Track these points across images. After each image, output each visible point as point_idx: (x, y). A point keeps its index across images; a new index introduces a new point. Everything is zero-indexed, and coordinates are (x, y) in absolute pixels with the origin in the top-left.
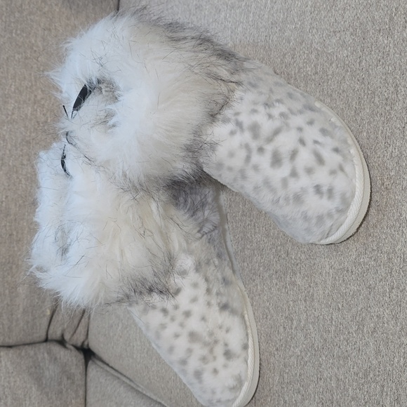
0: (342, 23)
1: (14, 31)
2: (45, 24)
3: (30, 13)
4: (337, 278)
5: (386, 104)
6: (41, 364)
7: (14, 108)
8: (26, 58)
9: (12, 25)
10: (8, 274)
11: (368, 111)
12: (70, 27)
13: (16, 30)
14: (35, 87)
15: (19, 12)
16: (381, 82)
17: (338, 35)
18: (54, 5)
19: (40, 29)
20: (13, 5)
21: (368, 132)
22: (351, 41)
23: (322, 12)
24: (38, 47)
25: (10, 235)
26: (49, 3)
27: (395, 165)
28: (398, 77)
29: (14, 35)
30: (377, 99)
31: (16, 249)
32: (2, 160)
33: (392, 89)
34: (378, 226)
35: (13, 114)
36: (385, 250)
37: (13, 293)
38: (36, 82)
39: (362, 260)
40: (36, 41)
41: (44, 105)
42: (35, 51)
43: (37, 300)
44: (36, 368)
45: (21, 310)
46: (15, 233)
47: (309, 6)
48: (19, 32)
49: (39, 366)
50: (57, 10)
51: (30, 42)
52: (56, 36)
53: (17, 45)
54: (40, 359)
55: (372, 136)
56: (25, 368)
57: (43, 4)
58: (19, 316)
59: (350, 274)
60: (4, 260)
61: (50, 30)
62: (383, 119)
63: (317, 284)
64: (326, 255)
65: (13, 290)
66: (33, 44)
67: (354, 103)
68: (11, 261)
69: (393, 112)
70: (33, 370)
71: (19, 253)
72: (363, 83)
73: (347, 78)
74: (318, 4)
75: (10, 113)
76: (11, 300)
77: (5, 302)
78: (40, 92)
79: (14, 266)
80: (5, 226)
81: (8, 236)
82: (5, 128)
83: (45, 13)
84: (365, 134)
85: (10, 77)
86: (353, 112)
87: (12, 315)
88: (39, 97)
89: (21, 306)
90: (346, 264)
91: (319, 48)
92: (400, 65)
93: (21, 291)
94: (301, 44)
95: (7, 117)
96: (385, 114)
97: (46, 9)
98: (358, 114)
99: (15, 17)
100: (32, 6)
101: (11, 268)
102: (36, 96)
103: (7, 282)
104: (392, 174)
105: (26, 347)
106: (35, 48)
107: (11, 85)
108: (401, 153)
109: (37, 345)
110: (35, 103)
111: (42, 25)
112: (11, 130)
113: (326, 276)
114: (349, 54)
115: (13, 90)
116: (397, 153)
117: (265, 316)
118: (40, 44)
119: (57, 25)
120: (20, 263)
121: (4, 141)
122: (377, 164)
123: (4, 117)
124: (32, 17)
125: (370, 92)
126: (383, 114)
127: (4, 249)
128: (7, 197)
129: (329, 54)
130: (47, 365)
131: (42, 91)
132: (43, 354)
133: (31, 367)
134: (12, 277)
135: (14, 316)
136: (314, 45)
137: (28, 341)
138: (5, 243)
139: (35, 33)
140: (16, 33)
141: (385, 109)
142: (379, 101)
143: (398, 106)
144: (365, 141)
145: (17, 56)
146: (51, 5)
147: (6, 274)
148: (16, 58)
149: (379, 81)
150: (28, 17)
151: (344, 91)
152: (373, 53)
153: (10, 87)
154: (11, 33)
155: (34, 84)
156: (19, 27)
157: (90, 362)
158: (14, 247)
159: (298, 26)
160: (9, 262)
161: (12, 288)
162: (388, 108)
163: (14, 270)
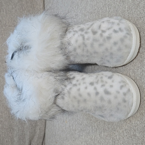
1: (3, 34)
3: (9, 26)
9: (2, 32)
10: (10, 133)
15: (5, 26)
20: (2, 24)
29: (3, 36)
31: (12, 122)
37: (12, 140)
43: (22, 143)
48: (5, 34)
60: (7, 127)
65: (12, 139)
71: (13, 124)
79: (12, 129)
80: (6, 113)
81: (8, 117)
85: (3, 53)
93: (15, 139)
99: (3, 28)
100: (10, 23)
101: (10, 130)
103: (9, 136)
120: (14, 128)
124: (10, 28)
127: (7, 123)
134: (11, 134)
138: (7, 120)
140: (4, 35)
147: (9, 133)
150: (9, 28)
154: (2, 35)
156: (5, 32)
158: (11, 122)
160: (9, 128)
161: (12, 138)
163: (12, 131)
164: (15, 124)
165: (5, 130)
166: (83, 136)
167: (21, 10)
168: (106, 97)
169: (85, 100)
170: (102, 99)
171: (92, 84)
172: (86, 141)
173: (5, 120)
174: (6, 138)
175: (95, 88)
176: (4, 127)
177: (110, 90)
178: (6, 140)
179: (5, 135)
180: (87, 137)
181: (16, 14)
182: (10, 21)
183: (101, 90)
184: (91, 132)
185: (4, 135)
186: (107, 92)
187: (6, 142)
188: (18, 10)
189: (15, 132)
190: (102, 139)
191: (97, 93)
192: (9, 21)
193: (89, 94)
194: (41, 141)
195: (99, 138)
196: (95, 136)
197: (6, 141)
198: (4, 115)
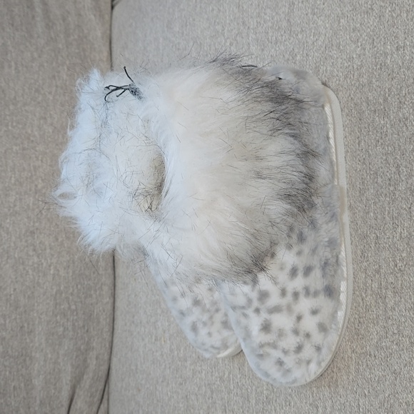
1: (10, 124)
3: (25, 104)
4: (360, 362)
5: (390, 185)
7: (16, 200)
8: (24, 149)
9: (8, 117)
10: (22, 367)
11: (372, 192)
13: (12, 123)
14: (35, 177)
15: (13, 104)
16: (382, 163)
18: (47, 93)
20: (7, 99)
21: (374, 213)
22: (348, 122)
24: (34, 136)
25: (21, 327)
26: (42, 92)
28: (398, 157)
29: (10, 128)
30: (380, 180)
31: (28, 341)
32: (7, 253)
33: (394, 169)
34: (396, 309)
35: (15, 206)
36: (406, 333)
37: (28, 385)
38: (35, 171)
39: (384, 344)
40: (32, 131)
41: (45, 193)
42: (32, 141)
45: (38, 402)
46: (26, 325)
48: (14, 124)
50: (51, 98)
51: (26, 132)
52: (52, 124)
53: (14, 137)
55: (379, 217)
57: (37, 94)
58: (37, 409)
59: (373, 358)
60: (17, 354)
61: (45, 118)
63: (340, 369)
64: (347, 338)
66: (30, 135)
67: (358, 183)
68: (24, 354)
69: (397, 193)
71: (31, 345)
72: (364, 163)
75: (12, 205)
76: (27, 393)
77: (21, 396)
78: (40, 181)
79: (28, 359)
80: (15, 319)
81: (19, 328)
82: (8, 221)
83: (39, 103)
84: (372, 214)
86: (358, 192)
87: (29, 408)
88: (40, 186)
89: (38, 399)
90: (368, 348)
92: (399, 145)
93: (36, 383)
95: (9, 210)
96: (390, 194)
97: (40, 99)
98: (363, 195)
99: (9, 110)
100: (26, 97)
101: (25, 360)
102: (36, 186)
103: (22, 375)
106: (32, 138)
107: (11, 177)
108: (410, 234)
110: (36, 193)
111: (37, 114)
112: (14, 223)
113: (348, 360)
115: (13, 182)
116: (406, 234)
117: (288, 404)
118: (36, 133)
119: (52, 113)
120: (33, 354)
121: (8, 234)
123: (6, 210)
124: (27, 108)
125: (372, 173)
126: (388, 194)
127: (16, 343)
128: (15, 289)
131: (42, 180)
134: (26, 369)
135: (31, 409)
138: (17, 336)
139: (30, 123)
143: (402, 187)
144: (373, 221)
145: (15, 148)
146: (45, 94)
147: (20, 367)
148: (14, 150)
149: (380, 161)
150: (23, 109)
152: (371, 133)
153: (10, 179)
154: (7, 126)
155: (33, 173)
156: (15, 119)
158: (26, 339)
160: (22, 355)
161: (28, 380)
162: (392, 188)
163: (28, 363)
164: (37, 344)
165: (11, 359)
166: (204, 372)
167: (54, 64)
172: (209, 384)
173: (12, 336)
174: (13, 379)
176: (10, 352)
178: (13, 384)
179: (10, 373)
180: (212, 376)
181: (41, 73)
182: (27, 90)
184: (220, 362)
185: (7, 373)
187: (12, 389)
188: (45, 64)
189: (36, 365)
190: (245, 379)
192: (24, 90)
194: (101, 387)
195: (239, 377)
196: (229, 373)
197: (14, 387)
198: (9, 322)
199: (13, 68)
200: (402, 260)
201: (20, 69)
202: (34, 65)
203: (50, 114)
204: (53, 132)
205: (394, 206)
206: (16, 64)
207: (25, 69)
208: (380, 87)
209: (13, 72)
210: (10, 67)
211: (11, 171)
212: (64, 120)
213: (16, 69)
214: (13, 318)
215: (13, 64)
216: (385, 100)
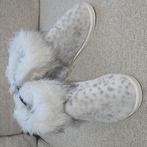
0: (114, 13)
1: (2, 24)
2: (13, 20)
3: (8, 17)
5: (131, 43)
6: (21, 142)
7: (4, 51)
8: (7, 33)
9: (2, 22)
10: (7, 110)
11: (125, 45)
12: (22, 21)
13: (3, 23)
15: (4, 17)
17: (113, 18)
18: (16, 13)
19: (11, 22)
20: (1, 15)
23: (107, 10)
24: (11, 29)
25: (6, 96)
26: (14, 13)
27: (136, 65)
29: (2, 25)
30: (128, 41)
31: (9, 101)
32: (1, 70)
35: (4, 53)
37: (9, 117)
40: (10, 27)
42: (10, 30)
44: (19, 143)
45: (12, 123)
46: (8, 95)
47: (102, 8)
48: (4, 24)
49: (20, 142)
50: (17, 15)
51: (8, 27)
53: (4, 29)
54: (20, 140)
56: (15, 144)
57: (12, 13)
58: (12, 125)
60: (5, 105)
61: (15, 22)
62: (130, 48)
65: (9, 116)
66: (9, 28)
68: (7, 105)
69: (134, 46)
70: (18, 144)
71: (10, 103)
73: (117, 33)
74: (105, 7)
75: (3, 53)
76: (8, 120)
77: (6, 120)
79: (8, 107)
80: (4, 93)
82: (1, 58)
83: (13, 16)
85: (2, 40)
87: (9, 125)
89: (12, 121)
91: (106, 23)
94: (100, 22)
95: (2, 55)
96: (131, 46)
97: (13, 15)
99: (2, 19)
100: (8, 14)
101: (7, 108)
103: (6, 113)
104: (135, 68)
105: (15, 136)
106: (10, 29)
107: (3, 43)
109: (19, 135)
111: (12, 21)
112: (3, 59)
114: (117, 24)
115: (3, 45)
118: (12, 27)
119: (17, 20)
120: (10, 106)
121: (1, 63)
122: (129, 65)
123: (1, 55)
124: (9, 18)
126: (130, 46)
128: (4, 83)
129: (110, 25)
130: (23, 142)
132: (21, 138)
133: (17, 143)
134: (8, 111)
135: (10, 125)
136: (105, 22)
137: (16, 134)
138: (5, 99)
139: (10, 24)
141: (131, 44)
142: (128, 42)
143: (135, 43)
145: (4, 32)
146: (15, 13)
147: (6, 110)
148: (4, 33)
150: (7, 18)
151: (116, 38)
153: (2, 44)
154: (1, 25)
157: (39, 140)
158: (8, 101)
159: (99, 15)
162: (132, 44)
163: (9, 109)
164: (12, 103)
165: (3, 107)
168: (111, 94)
169: (92, 101)
170: (107, 96)
171: (95, 86)
173: (3, 99)
174: (3, 114)
175: (99, 89)
176: (2, 105)
177: (112, 86)
178: (3, 116)
179: (2, 112)
182: (9, 12)
183: (104, 89)
185: (1, 112)
186: (110, 89)
187: (3, 118)
189: (12, 110)
191: (102, 92)
192: (8, 12)
193: (94, 95)
197: (4, 117)
198: (2, 94)
199: (4, 4)
200: (134, 70)
201: (6, 4)
202: (11, 3)
203: (17, 21)
204: (18, 27)
205: (132, 51)
206: (5, 2)
207: (8, 4)
208: (129, 6)
209: (4, 5)
210: (3, 3)
211: (2, 41)
212: (22, 23)
213: (5, 4)
214: (3, 93)
215: (4, 2)
216: (131, 11)
